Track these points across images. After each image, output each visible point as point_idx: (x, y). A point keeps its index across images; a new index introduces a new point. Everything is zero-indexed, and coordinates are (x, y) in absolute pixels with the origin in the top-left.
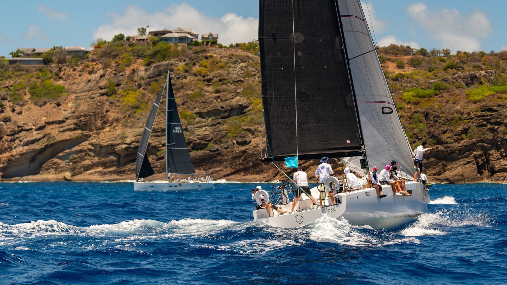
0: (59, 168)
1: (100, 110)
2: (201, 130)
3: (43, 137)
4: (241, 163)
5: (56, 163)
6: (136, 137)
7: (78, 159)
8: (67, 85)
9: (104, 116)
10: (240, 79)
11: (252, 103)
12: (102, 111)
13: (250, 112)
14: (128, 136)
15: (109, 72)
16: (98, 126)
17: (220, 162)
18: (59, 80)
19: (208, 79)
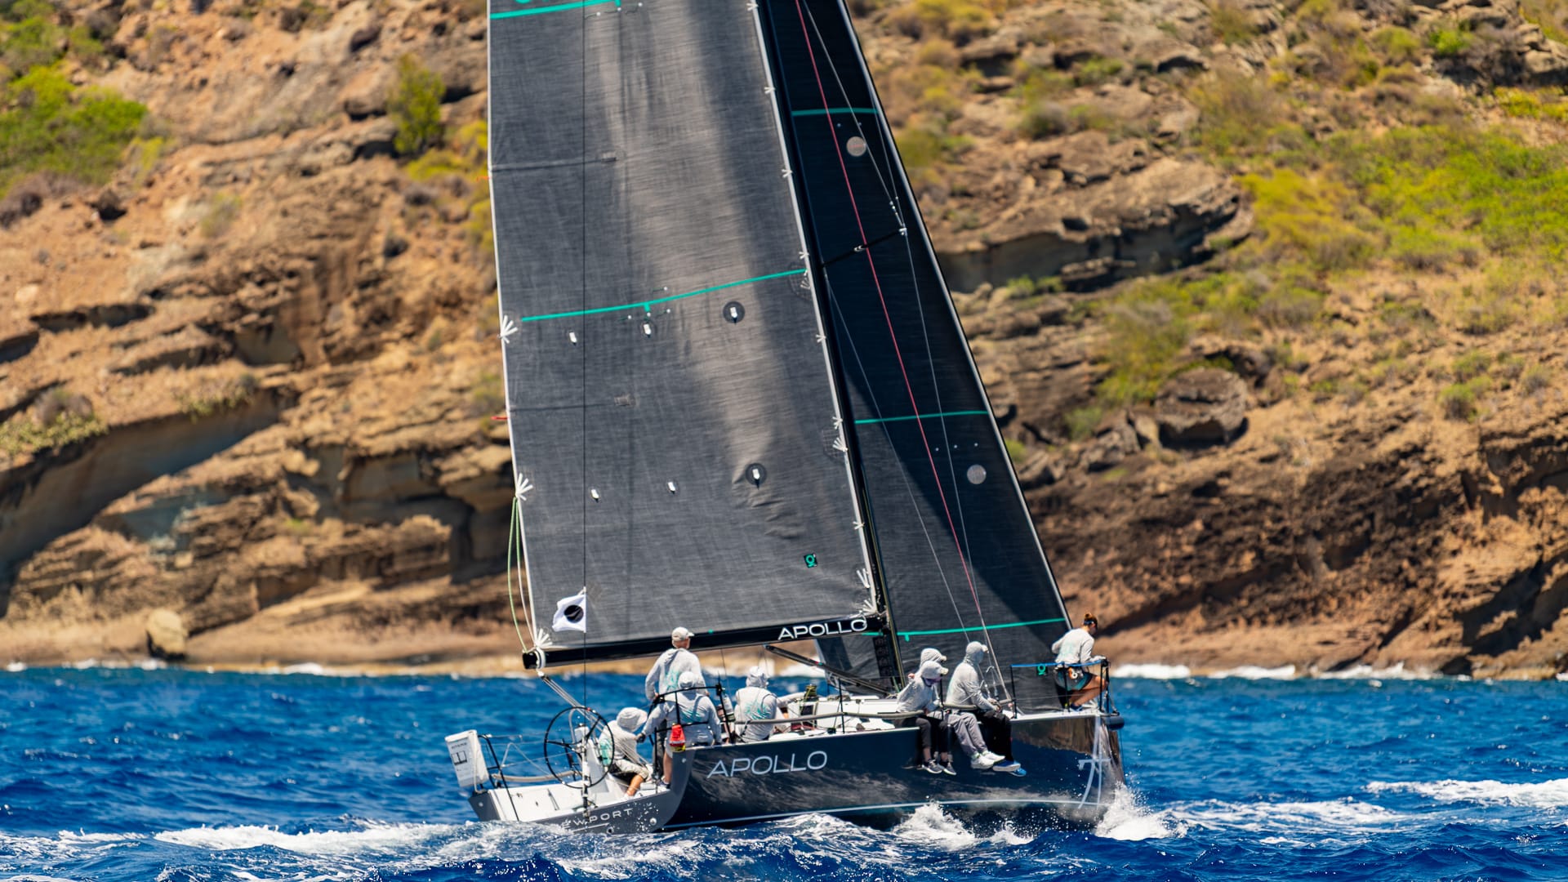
0: (114, 587)
1: (349, 244)
3: (23, 405)
4: (1189, 558)
5: (97, 554)
7: (225, 533)
9: (376, 280)
10: (1177, 52)
11: (1251, 197)
12: (361, 247)
13: (1243, 247)
15: (405, 15)
16: (343, 339)
17: (1066, 549)
18: (112, 67)
19: (989, 54)
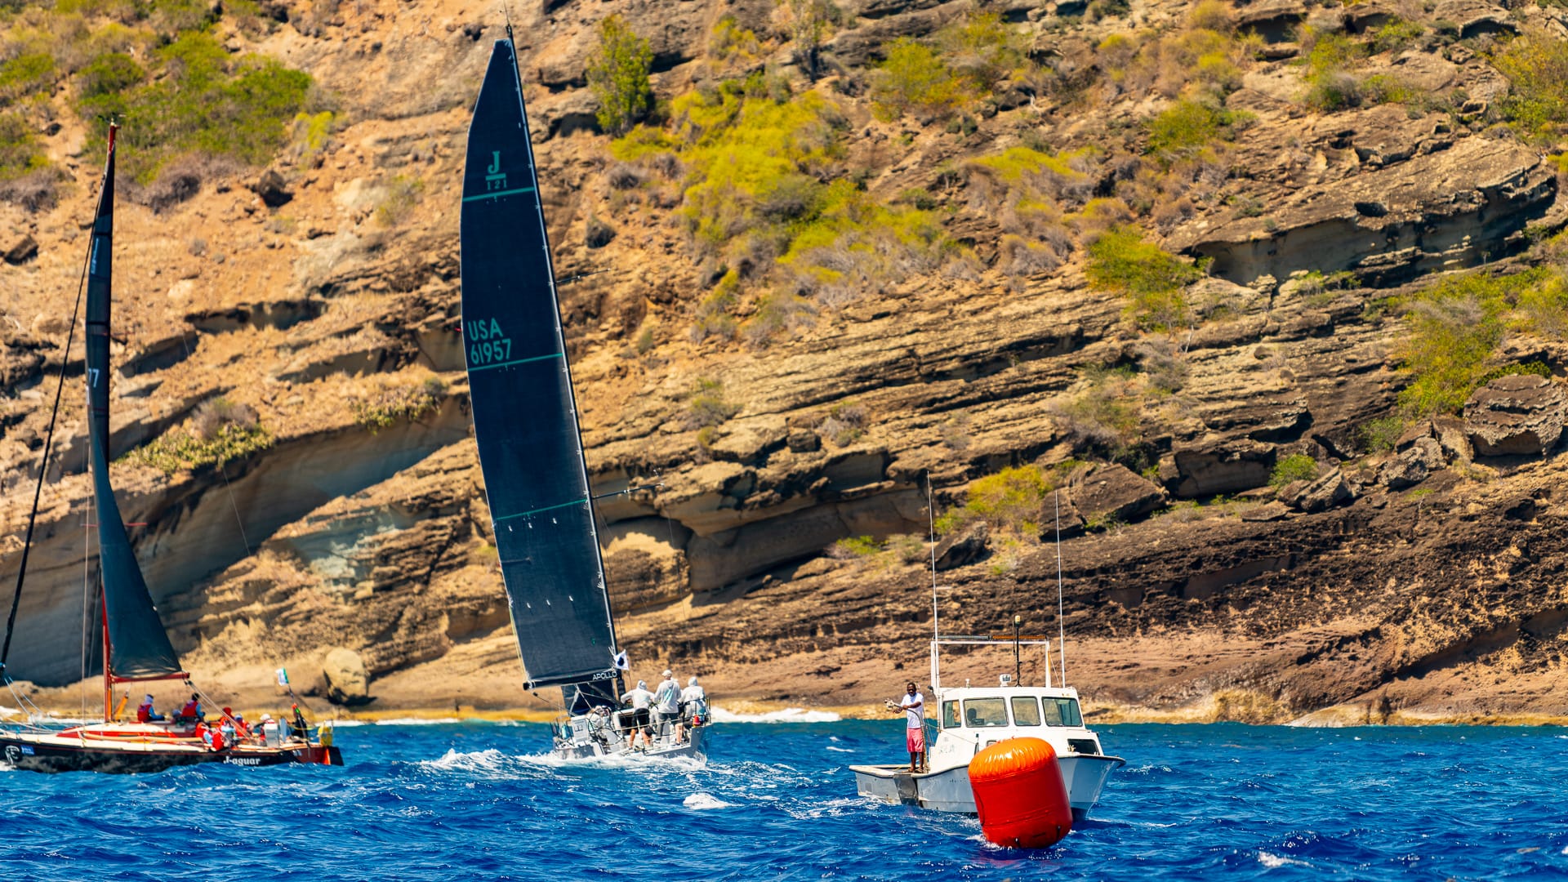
0: (286, 622)
2: (1225, 361)
3: (178, 417)
4: (1504, 587)
5: (263, 586)
6: (796, 414)
7: (409, 561)
8: (328, 65)
10: (1484, 15)
12: (562, 235)
13: (1563, 236)
14: (738, 409)
17: (1362, 577)
18: (271, 32)
19: (1271, 16)
